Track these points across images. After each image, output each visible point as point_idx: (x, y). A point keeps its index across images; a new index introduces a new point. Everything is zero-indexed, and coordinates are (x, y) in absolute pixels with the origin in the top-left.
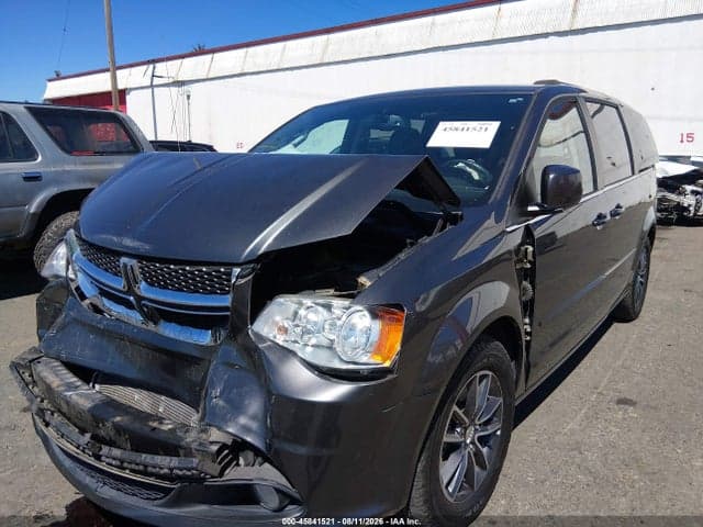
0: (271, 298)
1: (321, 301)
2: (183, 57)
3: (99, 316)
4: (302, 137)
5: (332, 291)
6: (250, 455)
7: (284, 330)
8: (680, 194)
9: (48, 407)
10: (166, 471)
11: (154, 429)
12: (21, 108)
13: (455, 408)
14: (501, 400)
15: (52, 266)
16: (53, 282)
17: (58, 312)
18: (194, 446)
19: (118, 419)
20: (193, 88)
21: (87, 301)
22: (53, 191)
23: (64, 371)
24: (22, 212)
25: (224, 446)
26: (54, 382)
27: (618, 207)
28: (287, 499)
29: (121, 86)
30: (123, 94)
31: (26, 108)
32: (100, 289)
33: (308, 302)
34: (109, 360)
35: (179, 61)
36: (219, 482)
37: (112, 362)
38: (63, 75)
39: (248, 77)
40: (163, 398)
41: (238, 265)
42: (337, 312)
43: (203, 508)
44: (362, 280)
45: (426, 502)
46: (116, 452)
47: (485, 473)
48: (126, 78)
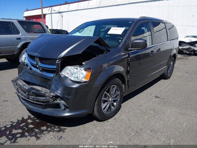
0: (65, 67)
1: (76, 67)
2: (61, 5)
3: (31, 70)
4: (82, 30)
5: (78, 66)
6: (59, 99)
7: (68, 74)
8: (195, 47)
9: (19, 89)
10: (42, 100)
11: (40, 93)
12: (16, 21)
13: (105, 92)
14: (119, 92)
15: (21, 60)
16: (21, 63)
17: (22, 70)
18: (48, 96)
19: (33, 91)
20: (64, 14)
21: (28, 67)
22: (23, 42)
23: (23, 82)
24: (16, 47)
25: (53, 96)
26: (21, 84)
27: (159, 49)
28: (66, 107)
29: (44, 13)
30: (45, 15)
31: (17, 21)
32: (32, 64)
33: (73, 67)
34: (33, 80)
35: (60, 6)
36: (52, 103)
37: (34, 80)
38: (28, 10)
39: (79, 11)
40: (44, 88)
41: (58, 59)
42: (79, 70)
43: (50, 109)
44: (83, 63)
45: (97, 111)
46: (33, 97)
47: (115, 108)
48: (46, 11)
